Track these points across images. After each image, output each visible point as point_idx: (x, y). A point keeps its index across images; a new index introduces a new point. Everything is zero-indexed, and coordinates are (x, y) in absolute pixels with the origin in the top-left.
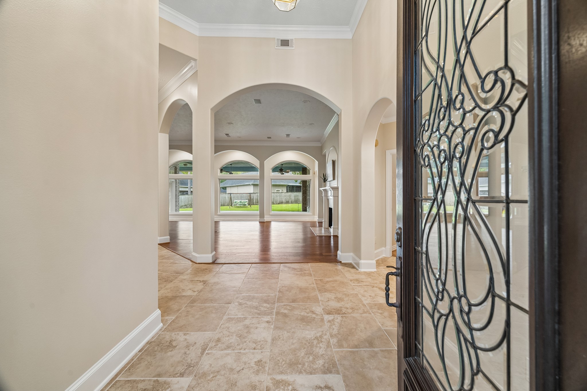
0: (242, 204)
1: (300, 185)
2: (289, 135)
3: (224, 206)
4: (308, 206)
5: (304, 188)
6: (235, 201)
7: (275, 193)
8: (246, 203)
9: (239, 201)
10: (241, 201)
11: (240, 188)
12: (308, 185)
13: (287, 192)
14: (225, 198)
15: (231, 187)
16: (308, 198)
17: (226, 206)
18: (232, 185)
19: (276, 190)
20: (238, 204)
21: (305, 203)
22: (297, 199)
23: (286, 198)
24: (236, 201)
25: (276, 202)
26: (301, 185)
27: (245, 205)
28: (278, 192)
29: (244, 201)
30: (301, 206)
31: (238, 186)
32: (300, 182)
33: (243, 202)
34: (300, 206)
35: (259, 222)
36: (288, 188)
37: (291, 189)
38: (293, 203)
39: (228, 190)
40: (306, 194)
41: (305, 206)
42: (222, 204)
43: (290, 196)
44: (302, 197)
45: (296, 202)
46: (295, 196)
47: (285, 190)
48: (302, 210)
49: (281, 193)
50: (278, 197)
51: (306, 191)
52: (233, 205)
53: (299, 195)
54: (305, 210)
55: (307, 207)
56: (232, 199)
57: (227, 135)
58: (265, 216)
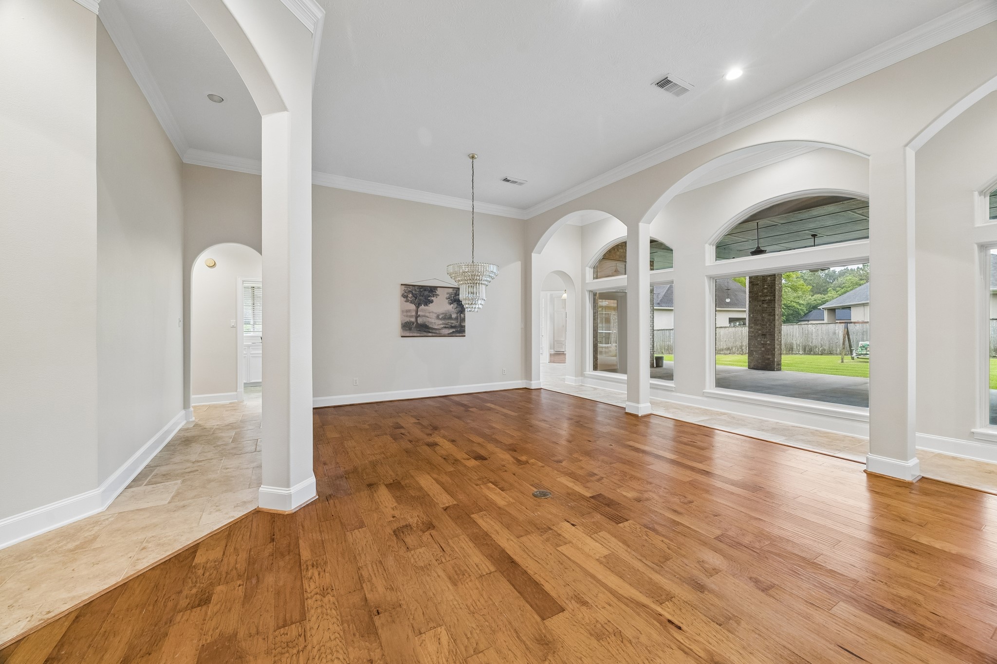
3: (831, 354)
14: (835, 333)
17: (837, 354)
35: (871, 475)
39: (855, 315)
52: (854, 354)
56: (851, 337)
57: (664, 83)
58: (918, 434)
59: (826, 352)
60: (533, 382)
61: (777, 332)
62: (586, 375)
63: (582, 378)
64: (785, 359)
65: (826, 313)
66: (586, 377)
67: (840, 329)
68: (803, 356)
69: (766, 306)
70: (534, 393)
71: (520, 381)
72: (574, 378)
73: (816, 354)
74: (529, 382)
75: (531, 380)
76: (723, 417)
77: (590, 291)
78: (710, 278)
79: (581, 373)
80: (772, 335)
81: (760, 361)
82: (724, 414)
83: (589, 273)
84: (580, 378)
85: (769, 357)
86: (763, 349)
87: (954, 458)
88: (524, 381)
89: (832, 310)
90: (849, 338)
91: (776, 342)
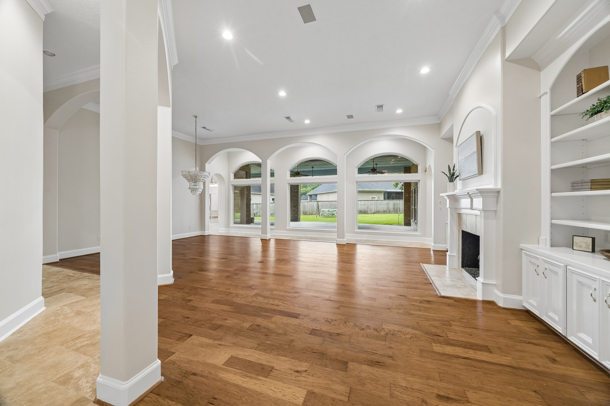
0: (330, 213)
1: (400, 191)
2: (382, 106)
3: (312, 214)
4: (413, 219)
5: (407, 194)
6: (322, 210)
7: (370, 201)
8: (335, 212)
9: (327, 210)
10: (329, 210)
11: (330, 195)
12: (413, 191)
13: (385, 199)
14: (313, 206)
15: (321, 194)
16: (413, 207)
17: (314, 215)
18: (322, 192)
19: (371, 197)
20: (326, 213)
21: (408, 215)
22: (397, 208)
23: (383, 206)
24: (324, 209)
25: (371, 211)
26: (403, 191)
27: (334, 214)
28: (373, 199)
29: (332, 209)
30: (403, 218)
31: (328, 193)
32: (402, 186)
33: (331, 211)
34: (401, 216)
35: (337, 244)
36: (386, 195)
37: (389, 196)
38: (392, 213)
39: (319, 198)
40: (410, 203)
41: (408, 218)
42: (310, 213)
43: (388, 204)
44: (404, 206)
45: (396, 211)
46: (394, 205)
47: (382, 197)
48: (403, 223)
49: (377, 200)
50: (373, 205)
51: (410, 198)
52: (320, 214)
53: (400, 203)
54: (407, 223)
55: (412, 221)
56: (319, 207)
57: (288, 118)
58: (346, 234)
59: (310, 214)
60: (206, 232)
61: (299, 205)
62: (230, 227)
63: (228, 228)
64: (302, 217)
65: (309, 197)
66: (230, 228)
67: (315, 204)
68: (303, 216)
69: (295, 194)
70: (206, 237)
71: (198, 232)
72: (224, 229)
73: (307, 215)
74: (203, 232)
75: (205, 231)
76: (294, 237)
77: (233, 185)
78: (289, 184)
79: (228, 226)
80: (298, 206)
81: (293, 218)
82: (294, 236)
83: (232, 176)
84: (227, 228)
85: (296, 216)
86: (294, 213)
87: (351, 239)
88: (200, 232)
89: (311, 196)
90: (318, 208)
91: (299, 209)
